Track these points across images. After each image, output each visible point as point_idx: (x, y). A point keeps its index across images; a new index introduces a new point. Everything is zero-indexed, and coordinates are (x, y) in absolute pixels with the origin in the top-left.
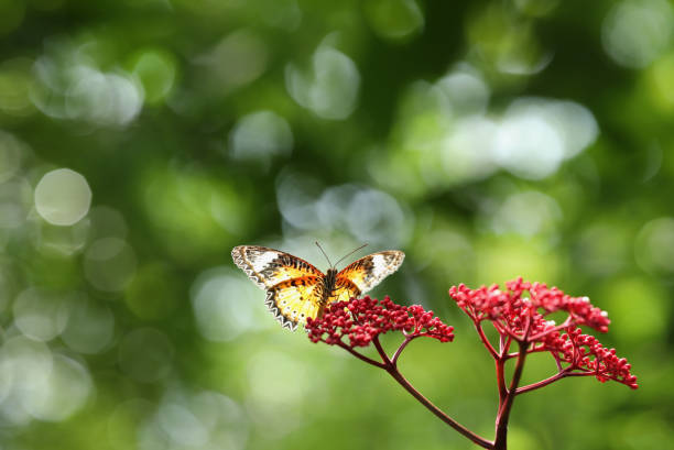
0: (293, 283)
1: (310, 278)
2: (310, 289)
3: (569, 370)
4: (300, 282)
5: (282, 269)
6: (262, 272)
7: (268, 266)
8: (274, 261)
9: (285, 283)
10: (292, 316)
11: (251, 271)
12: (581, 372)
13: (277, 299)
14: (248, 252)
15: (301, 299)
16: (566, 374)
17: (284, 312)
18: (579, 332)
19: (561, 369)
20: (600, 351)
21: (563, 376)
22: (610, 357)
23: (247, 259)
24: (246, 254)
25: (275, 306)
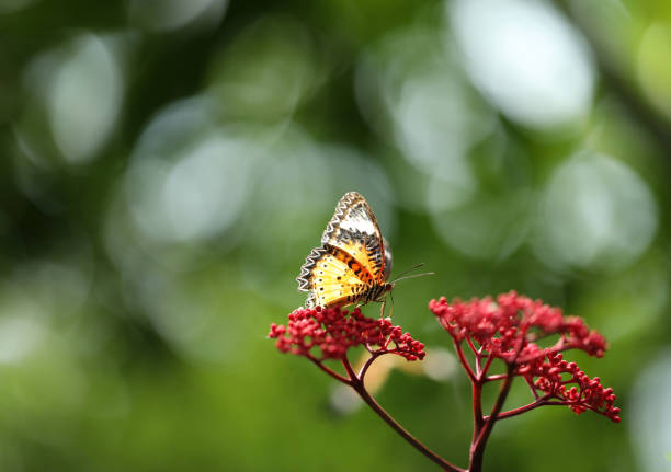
0: (352, 262)
1: (368, 274)
2: (355, 280)
3: (546, 398)
4: (356, 267)
5: (358, 245)
6: (342, 230)
7: (355, 231)
8: (364, 233)
9: (347, 255)
10: (315, 281)
11: (338, 221)
13: (325, 257)
14: (360, 206)
15: (339, 278)
17: (315, 271)
18: (561, 357)
19: (537, 396)
20: (586, 379)
21: (541, 405)
22: (596, 385)
23: (350, 210)
24: (355, 205)
25: (316, 260)
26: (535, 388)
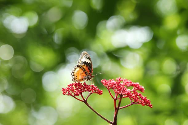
0: (84, 70)
2: (85, 75)
3: (134, 103)
5: (86, 66)
8: (87, 63)
12: (137, 103)
16: (133, 103)
18: (137, 92)
19: (132, 102)
20: (142, 97)
21: (132, 104)
22: (145, 99)
23: (84, 56)
24: (85, 55)
25: (76, 68)
26: (131, 100)
